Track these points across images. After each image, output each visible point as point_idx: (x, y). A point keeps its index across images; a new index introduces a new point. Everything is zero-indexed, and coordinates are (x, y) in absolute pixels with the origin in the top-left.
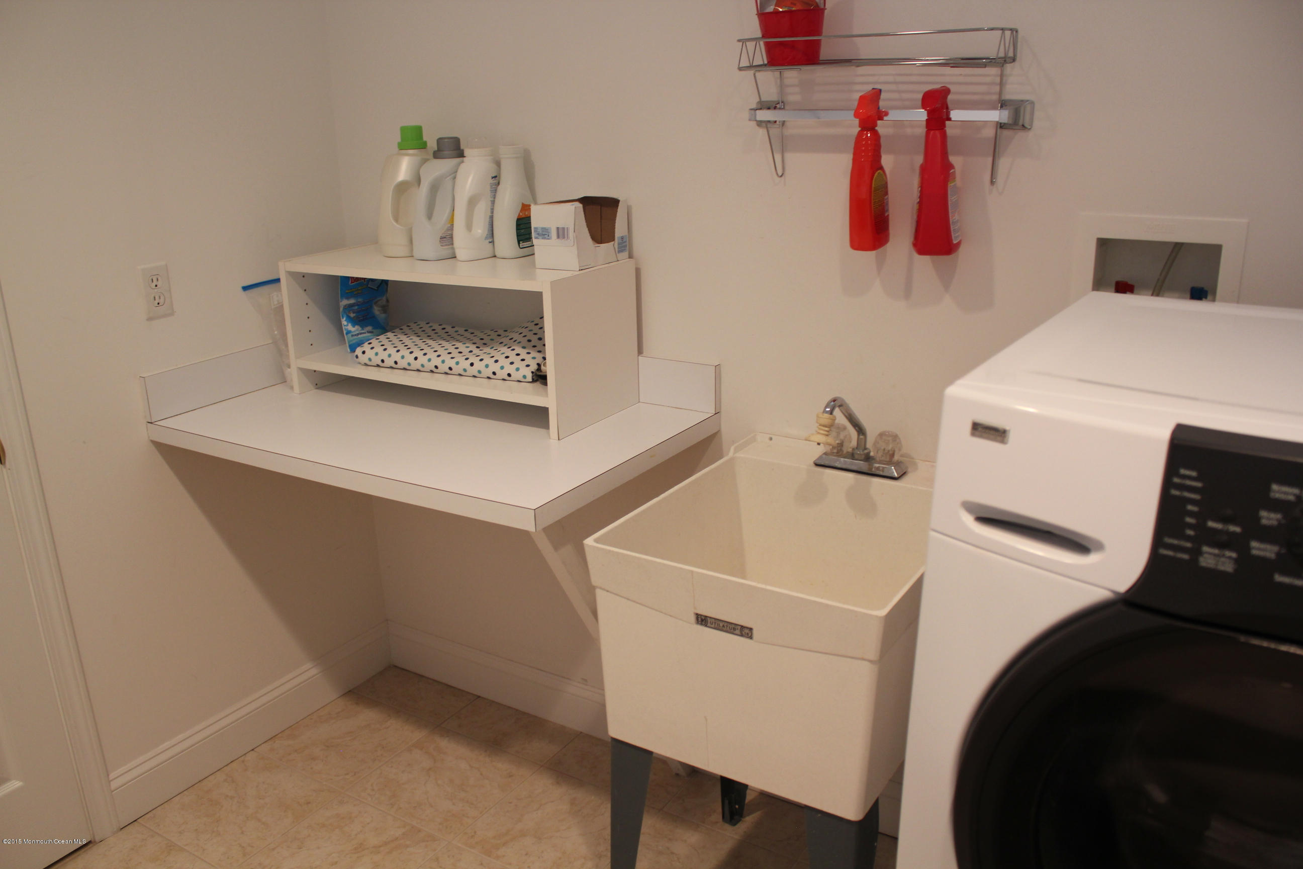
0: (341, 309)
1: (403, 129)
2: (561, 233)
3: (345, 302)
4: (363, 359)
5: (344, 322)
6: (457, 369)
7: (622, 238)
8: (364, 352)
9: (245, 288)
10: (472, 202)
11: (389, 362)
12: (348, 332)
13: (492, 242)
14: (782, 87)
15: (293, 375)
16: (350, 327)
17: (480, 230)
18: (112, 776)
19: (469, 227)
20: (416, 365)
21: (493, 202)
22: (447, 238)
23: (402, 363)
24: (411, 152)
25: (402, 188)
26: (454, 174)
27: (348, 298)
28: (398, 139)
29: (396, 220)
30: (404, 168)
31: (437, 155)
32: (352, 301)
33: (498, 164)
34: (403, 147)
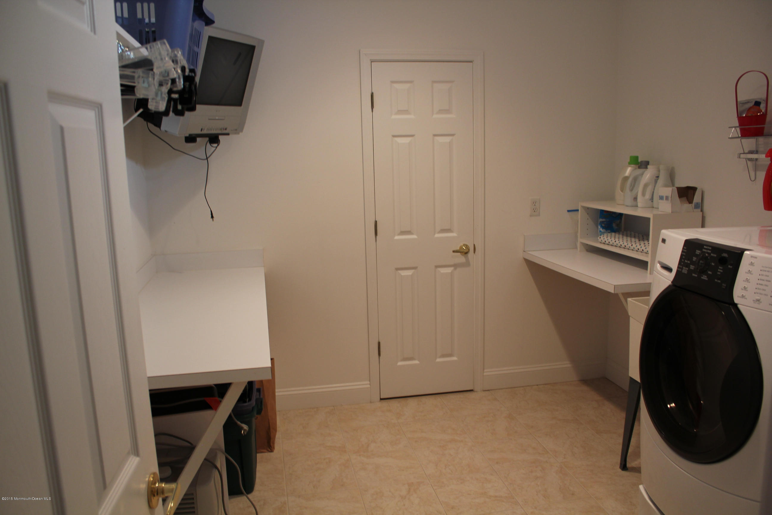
0: (599, 222)
1: (631, 157)
2: (667, 198)
3: (601, 220)
4: (600, 240)
5: (599, 227)
6: (627, 247)
7: (697, 203)
8: (600, 238)
9: (568, 211)
10: (646, 186)
11: (607, 242)
12: (600, 231)
13: (652, 202)
14: (757, 145)
15: (579, 245)
16: (601, 230)
17: (648, 196)
18: (485, 371)
19: (644, 194)
20: (615, 244)
21: (655, 186)
22: (635, 199)
23: (611, 243)
24: (632, 166)
25: (626, 178)
26: (642, 174)
27: (602, 218)
28: (629, 160)
29: (622, 191)
30: (628, 171)
31: (639, 168)
32: (604, 220)
33: (659, 171)
34: (630, 163)
